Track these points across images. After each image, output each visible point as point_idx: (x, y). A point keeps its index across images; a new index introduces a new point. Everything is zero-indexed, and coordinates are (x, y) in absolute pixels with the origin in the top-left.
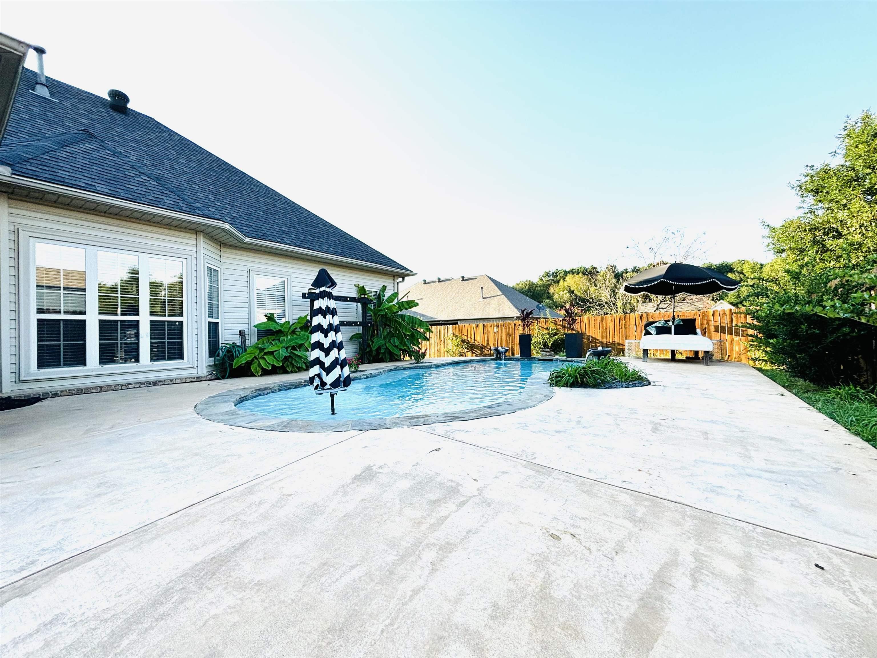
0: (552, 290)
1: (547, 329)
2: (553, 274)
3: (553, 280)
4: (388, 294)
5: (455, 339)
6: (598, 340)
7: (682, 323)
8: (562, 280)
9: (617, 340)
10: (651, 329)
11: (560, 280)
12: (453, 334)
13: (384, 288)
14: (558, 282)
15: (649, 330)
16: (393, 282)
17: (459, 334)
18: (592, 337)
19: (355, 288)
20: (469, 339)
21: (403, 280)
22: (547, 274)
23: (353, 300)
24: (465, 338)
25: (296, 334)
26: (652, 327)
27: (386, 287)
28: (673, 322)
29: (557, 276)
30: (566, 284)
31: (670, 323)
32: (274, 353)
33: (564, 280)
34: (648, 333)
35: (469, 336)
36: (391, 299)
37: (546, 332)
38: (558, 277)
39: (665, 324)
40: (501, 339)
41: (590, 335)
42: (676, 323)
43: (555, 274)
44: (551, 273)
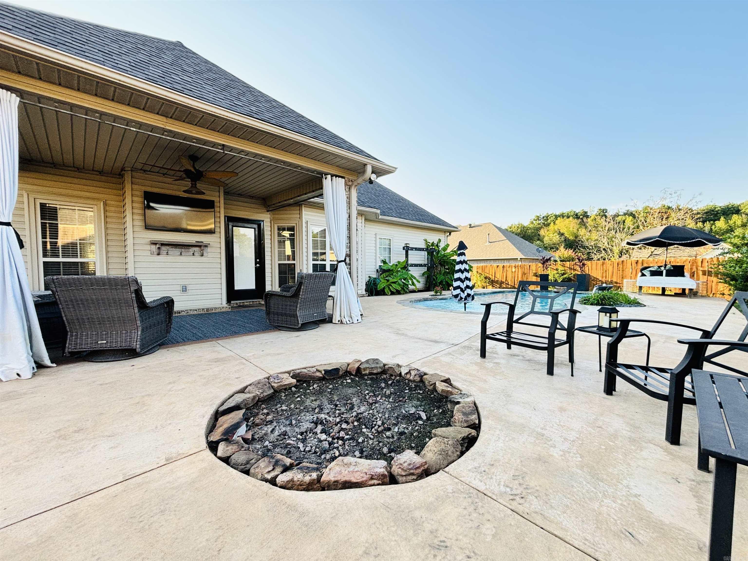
0: (542, 232)
1: (557, 270)
2: (544, 218)
3: (544, 224)
4: (442, 245)
5: (479, 276)
6: (598, 279)
8: (552, 223)
9: (615, 280)
11: (550, 224)
12: (477, 272)
13: (440, 240)
14: (548, 225)
16: (444, 236)
17: (482, 272)
19: (423, 241)
20: (491, 276)
21: (450, 234)
22: (538, 218)
23: (424, 250)
29: (548, 220)
30: (556, 227)
33: (554, 223)
36: (445, 249)
37: (556, 272)
38: (549, 221)
40: (518, 277)
41: (593, 276)
43: (546, 218)
44: (542, 217)
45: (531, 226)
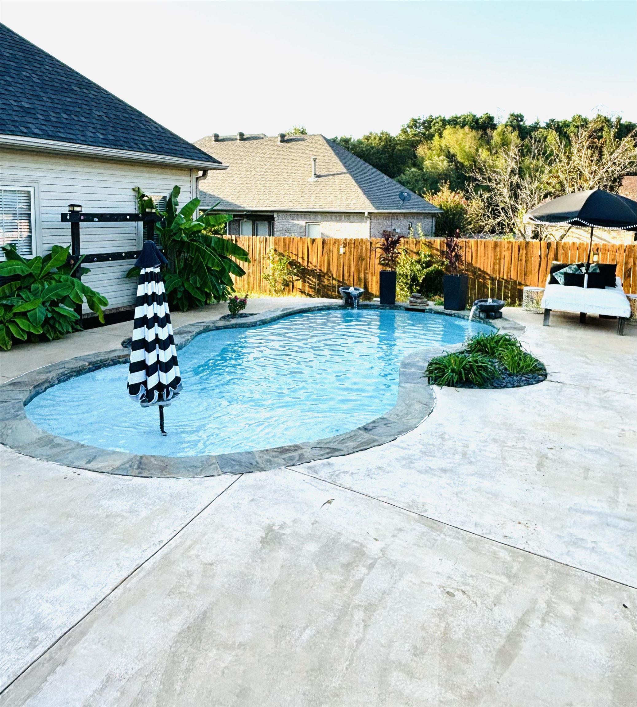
0: (421, 151)
1: (418, 254)
2: (424, 123)
3: (424, 134)
4: (183, 200)
5: (277, 258)
7: (598, 271)
8: (437, 136)
10: (559, 276)
11: (434, 136)
12: (275, 251)
13: (177, 191)
14: (430, 137)
15: (556, 277)
16: (189, 178)
17: (285, 251)
18: (480, 270)
19: (133, 193)
20: (300, 260)
21: (205, 177)
22: (415, 123)
23: (134, 218)
24: (294, 257)
25: (54, 279)
26: (561, 273)
27: (180, 188)
28: (587, 269)
29: (430, 128)
30: (443, 143)
31: (584, 270)
32: (28, 314)
33: (441, 136)
34: (554, 281)
35: (300, 255)
36: (188, 211)
38: (432, 131)
39: (576, 270)
40: (350, 264)
41: (478, 266)
42: (590, 271)
43: (428, 124)
44: (421, 121)
45: (403, 137)
